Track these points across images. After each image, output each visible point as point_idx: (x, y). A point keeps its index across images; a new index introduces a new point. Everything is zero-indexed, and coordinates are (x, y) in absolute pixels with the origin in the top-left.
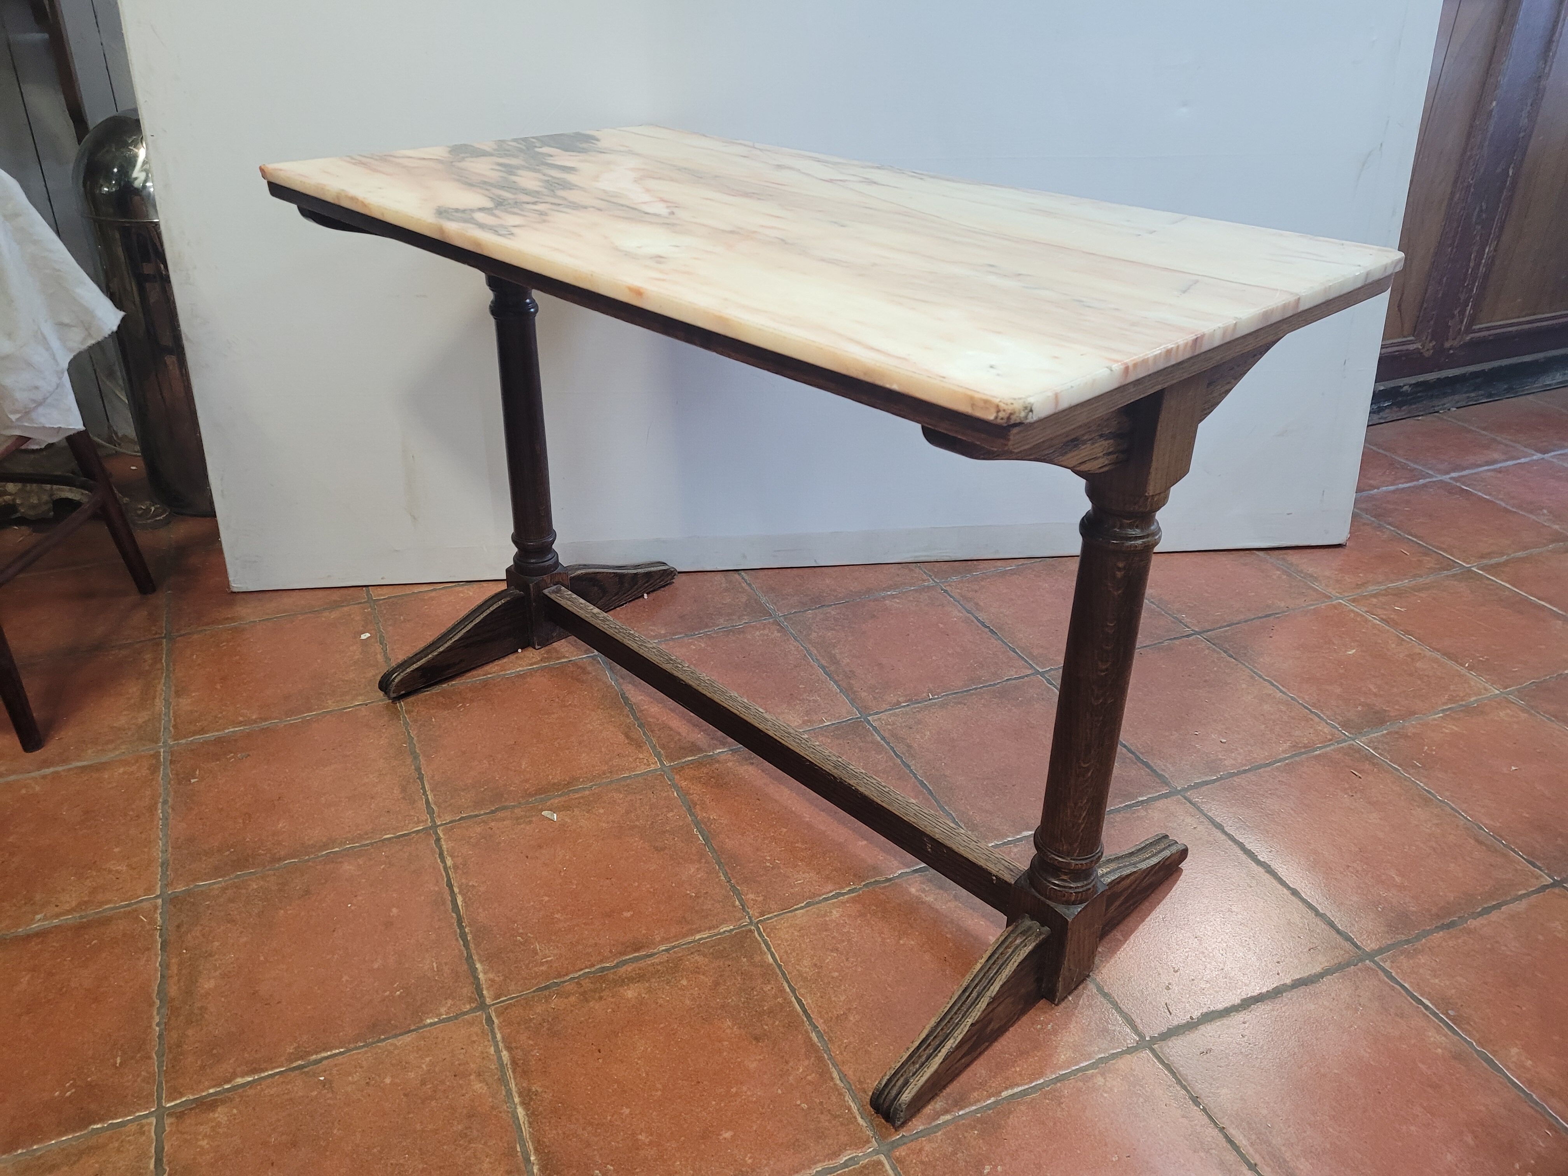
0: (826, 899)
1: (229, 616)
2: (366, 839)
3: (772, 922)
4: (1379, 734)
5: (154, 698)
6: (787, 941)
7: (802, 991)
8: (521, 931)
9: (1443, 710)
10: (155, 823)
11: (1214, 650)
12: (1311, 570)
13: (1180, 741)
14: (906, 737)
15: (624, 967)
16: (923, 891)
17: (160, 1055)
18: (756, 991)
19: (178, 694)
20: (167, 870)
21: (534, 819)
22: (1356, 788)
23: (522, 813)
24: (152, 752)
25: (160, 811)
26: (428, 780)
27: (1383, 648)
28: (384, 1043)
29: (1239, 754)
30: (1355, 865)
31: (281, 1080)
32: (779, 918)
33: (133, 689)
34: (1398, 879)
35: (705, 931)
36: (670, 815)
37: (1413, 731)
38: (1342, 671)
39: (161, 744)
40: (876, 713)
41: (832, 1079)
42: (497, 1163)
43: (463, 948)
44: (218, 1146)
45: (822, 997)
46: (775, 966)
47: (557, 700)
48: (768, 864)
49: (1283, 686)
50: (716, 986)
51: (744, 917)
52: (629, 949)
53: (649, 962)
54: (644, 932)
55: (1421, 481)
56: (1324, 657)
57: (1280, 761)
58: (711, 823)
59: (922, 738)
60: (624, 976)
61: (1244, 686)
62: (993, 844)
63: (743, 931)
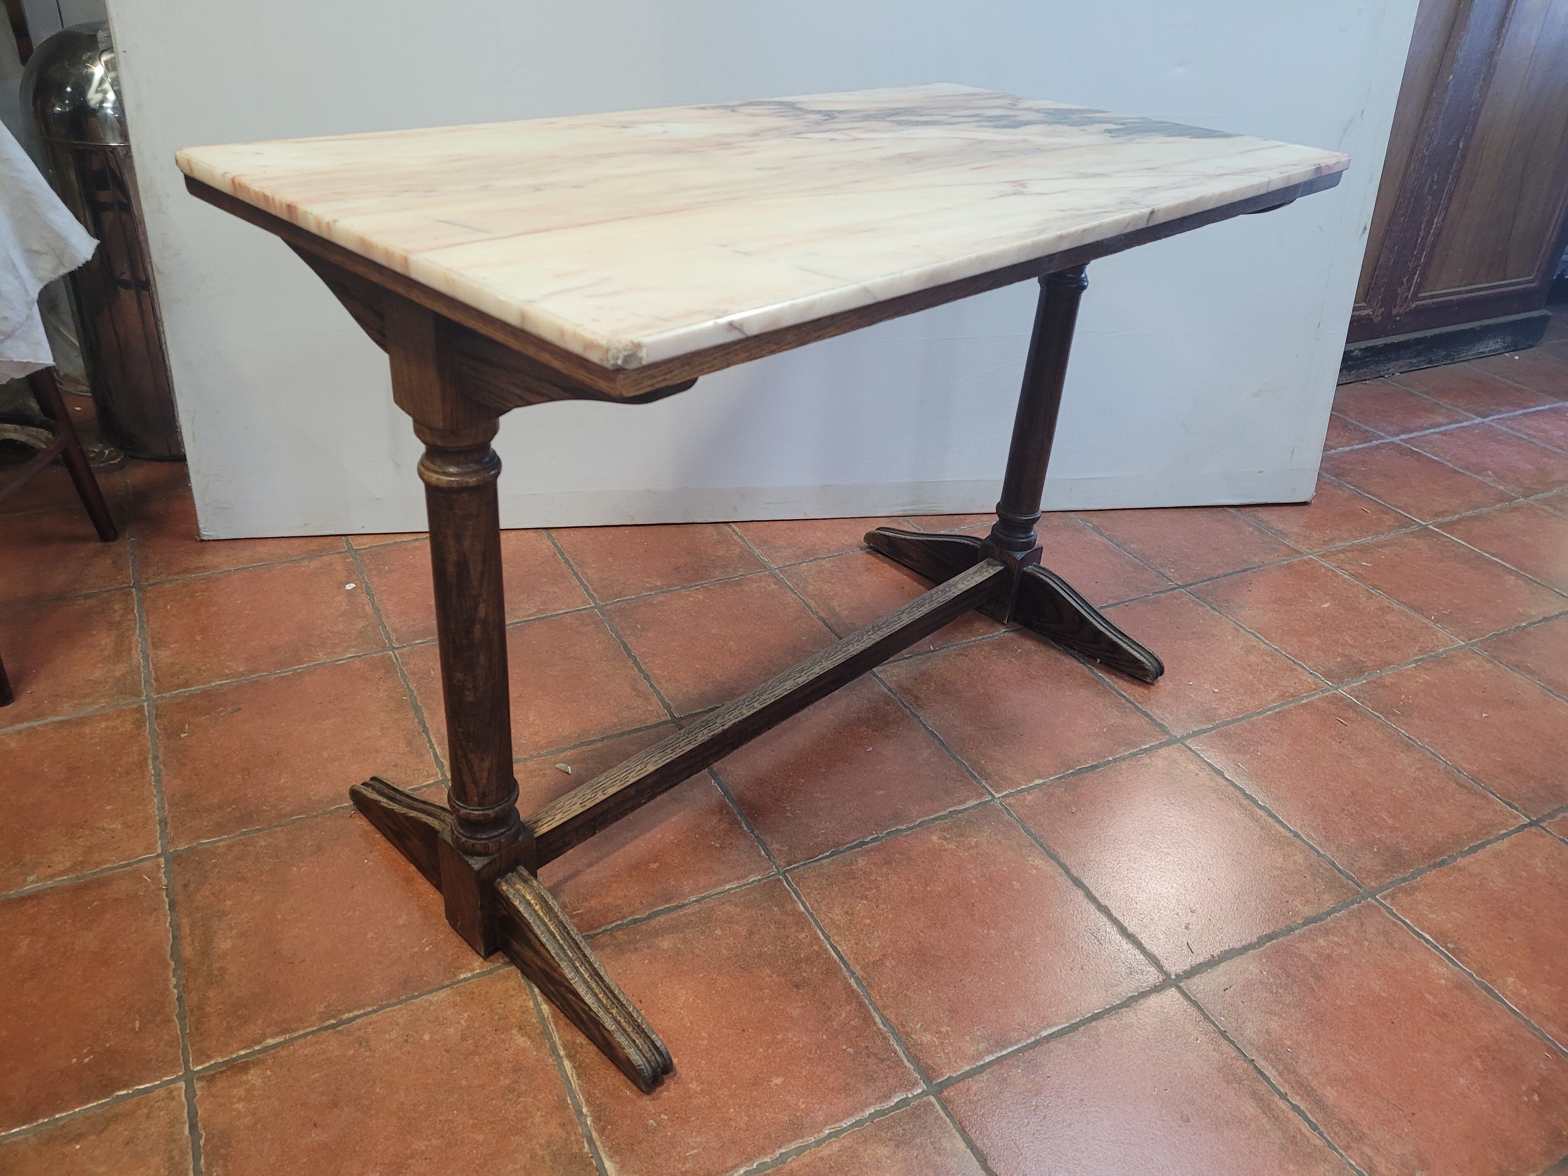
0: (851, 848)
1: (201, 565)
3: (800, 872)
4: (1359, 683)
5: (130, 650)
6: (816, 889)
7: (836, 938)
9: (1416, 661)
10: (147, 779)
11: (1198, 604)
12: (1281, 527)
13: (1174, 691)
14: (912, 688)
15: (657, 918)
16: (945, 839)
17: (181, 1018)
18: (791, 939)
19: (156, 646)
20: (166, 828)
21: (548, 772)
22: (1343, 734)
23: (534, 766)
24: (134, 706)
25: (151, 767)
26: (434, 734)
27: (1355, 601)
28: (418, 1000)
29: (1232, 703)
30: (1349, 808)
31: (314, 1040)
32: (806, 867)
33: (106, 640)
34: (1390, 821)
35: (734, 881)
37: (1390, 680)
38: (1318, 624)
39: (144, 698)
41: (875, 1023)
42: (549, 1116)
44: (255, 1109)
45: (856, 944)
46: (808, 914)
47: (558, 652)
48: (789, 815)
49: (1266, 638)
50: (750, 935)
51: (771, 867)
52: (659, 901)
53: (681, 913)
54: (673, 883)
55: (1374, 443)
56: (1301, 610)
57: (1270, 709)
58: (728, 775)
59: (928, 689)
60: (657, 927)
61: (1230, 638)
62: (1007, 792)
63: (771, 880)
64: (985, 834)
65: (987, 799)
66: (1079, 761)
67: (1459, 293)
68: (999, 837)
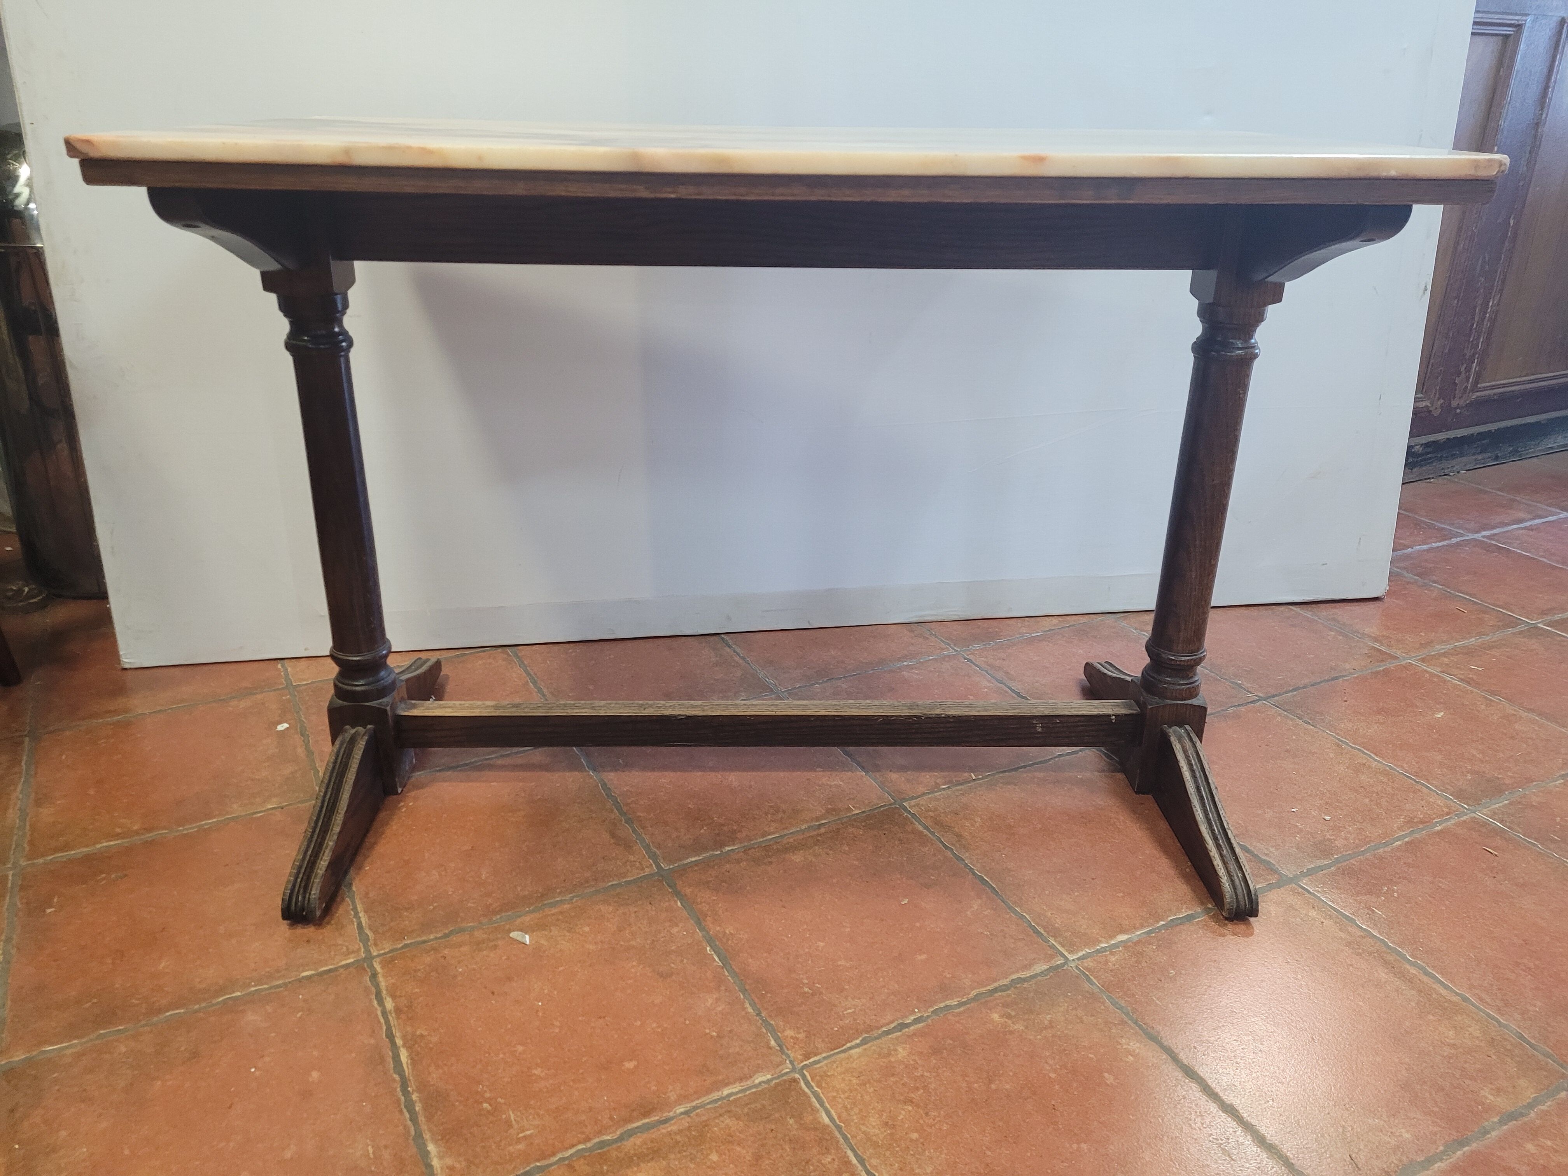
0: (887, 1033)
2: (278, 978)
3: (821, 1067)
4: (1501, 804)
5: (7, 808)
6: (844, 1092)
7: (874, 1162)
8: (488, 1095)
9: (1562, 777)
11: (1287, 717)
13: (1276, 820)
14: (952, 825)
15: (632, 1139)
16: (1009, 1016)
18: (812, 1165)
19: (38, 803)
21: (500, 943)
22: (1495, 867)
23: (485, 936)
26: (361, 899)
27: (1472, 710)
29: (1349, 832)
30: (1525, 961)
32: (829, 1060)
35: (735, 1083)
36: (675, 930)
37: (1537, 800)
38: (1435, 736)
39: (9, 866)
40: (913, 798)
43: (409, 1123)
45: (901, 1169)
46: (834, 1128)
48: (806, 990)
49: (1375, 754)
50: (757, 1160)
51: (782, 1063)
52: (635, 1114)
53: (664, 1131)
54: (654, 1088)
55: (1454, 540)
56: (1411, 721)
57: (1398, 839)
58: (728, 940)
59: (973, 826)
60: (632, 1152)
61: (1332, 755)
62: (1084, 952)
63: (785, 1081)
64: (1062, 1009)
65: (1059, 963)
66: (1170, 910)
67: (1522, 383)
68: (1080, 1013)
